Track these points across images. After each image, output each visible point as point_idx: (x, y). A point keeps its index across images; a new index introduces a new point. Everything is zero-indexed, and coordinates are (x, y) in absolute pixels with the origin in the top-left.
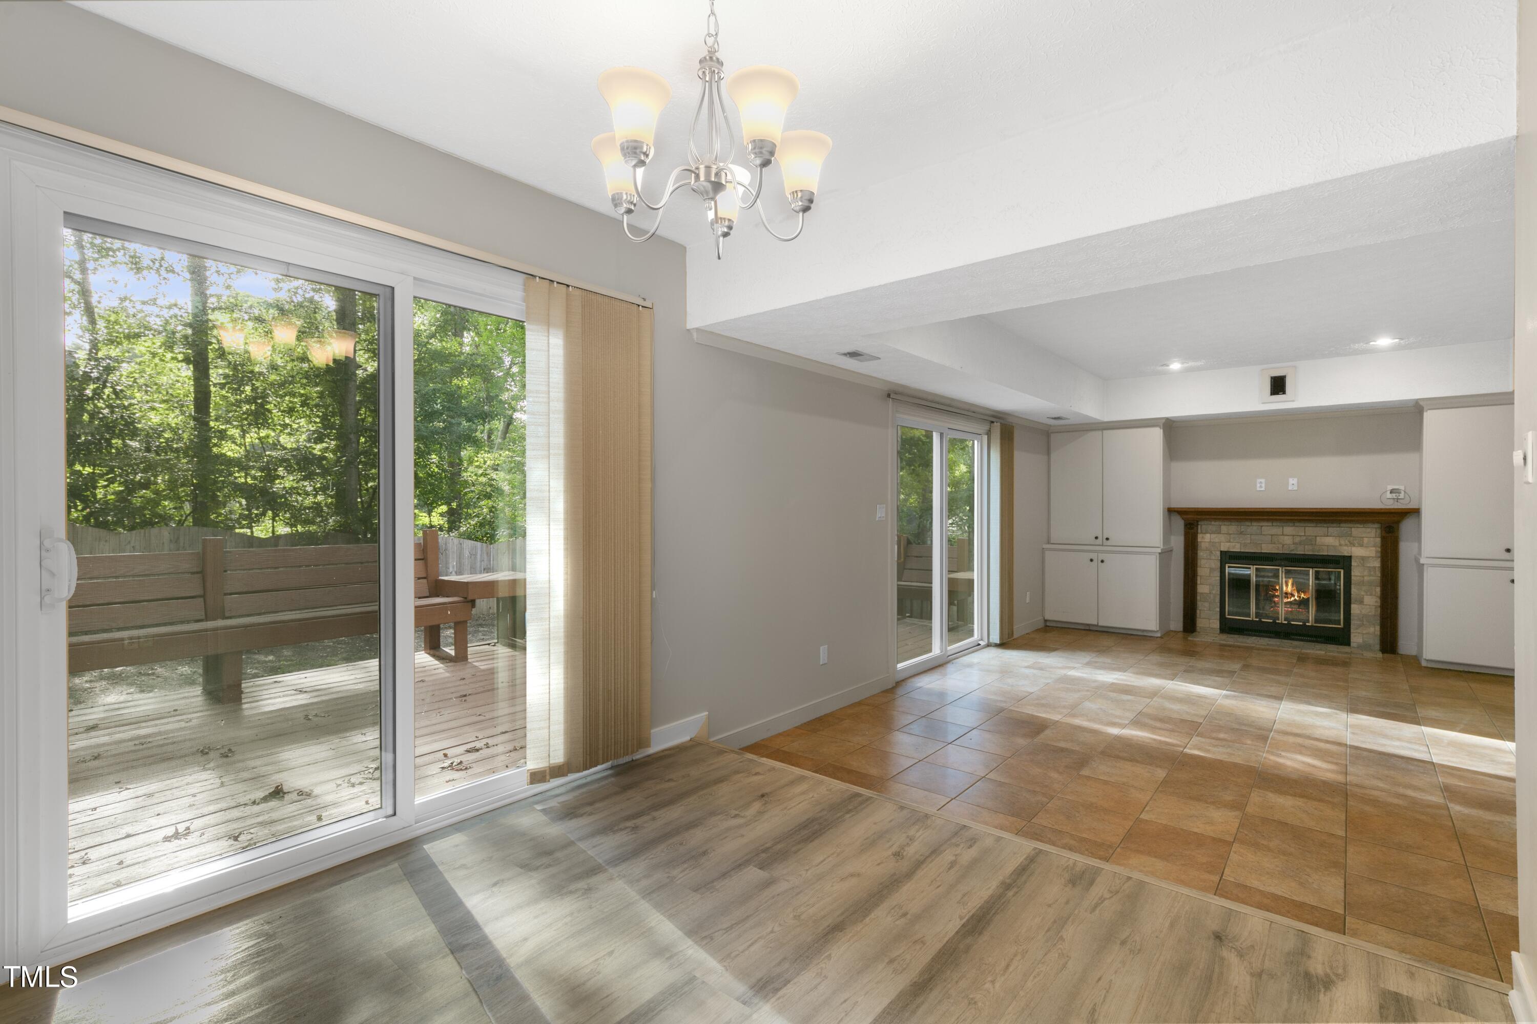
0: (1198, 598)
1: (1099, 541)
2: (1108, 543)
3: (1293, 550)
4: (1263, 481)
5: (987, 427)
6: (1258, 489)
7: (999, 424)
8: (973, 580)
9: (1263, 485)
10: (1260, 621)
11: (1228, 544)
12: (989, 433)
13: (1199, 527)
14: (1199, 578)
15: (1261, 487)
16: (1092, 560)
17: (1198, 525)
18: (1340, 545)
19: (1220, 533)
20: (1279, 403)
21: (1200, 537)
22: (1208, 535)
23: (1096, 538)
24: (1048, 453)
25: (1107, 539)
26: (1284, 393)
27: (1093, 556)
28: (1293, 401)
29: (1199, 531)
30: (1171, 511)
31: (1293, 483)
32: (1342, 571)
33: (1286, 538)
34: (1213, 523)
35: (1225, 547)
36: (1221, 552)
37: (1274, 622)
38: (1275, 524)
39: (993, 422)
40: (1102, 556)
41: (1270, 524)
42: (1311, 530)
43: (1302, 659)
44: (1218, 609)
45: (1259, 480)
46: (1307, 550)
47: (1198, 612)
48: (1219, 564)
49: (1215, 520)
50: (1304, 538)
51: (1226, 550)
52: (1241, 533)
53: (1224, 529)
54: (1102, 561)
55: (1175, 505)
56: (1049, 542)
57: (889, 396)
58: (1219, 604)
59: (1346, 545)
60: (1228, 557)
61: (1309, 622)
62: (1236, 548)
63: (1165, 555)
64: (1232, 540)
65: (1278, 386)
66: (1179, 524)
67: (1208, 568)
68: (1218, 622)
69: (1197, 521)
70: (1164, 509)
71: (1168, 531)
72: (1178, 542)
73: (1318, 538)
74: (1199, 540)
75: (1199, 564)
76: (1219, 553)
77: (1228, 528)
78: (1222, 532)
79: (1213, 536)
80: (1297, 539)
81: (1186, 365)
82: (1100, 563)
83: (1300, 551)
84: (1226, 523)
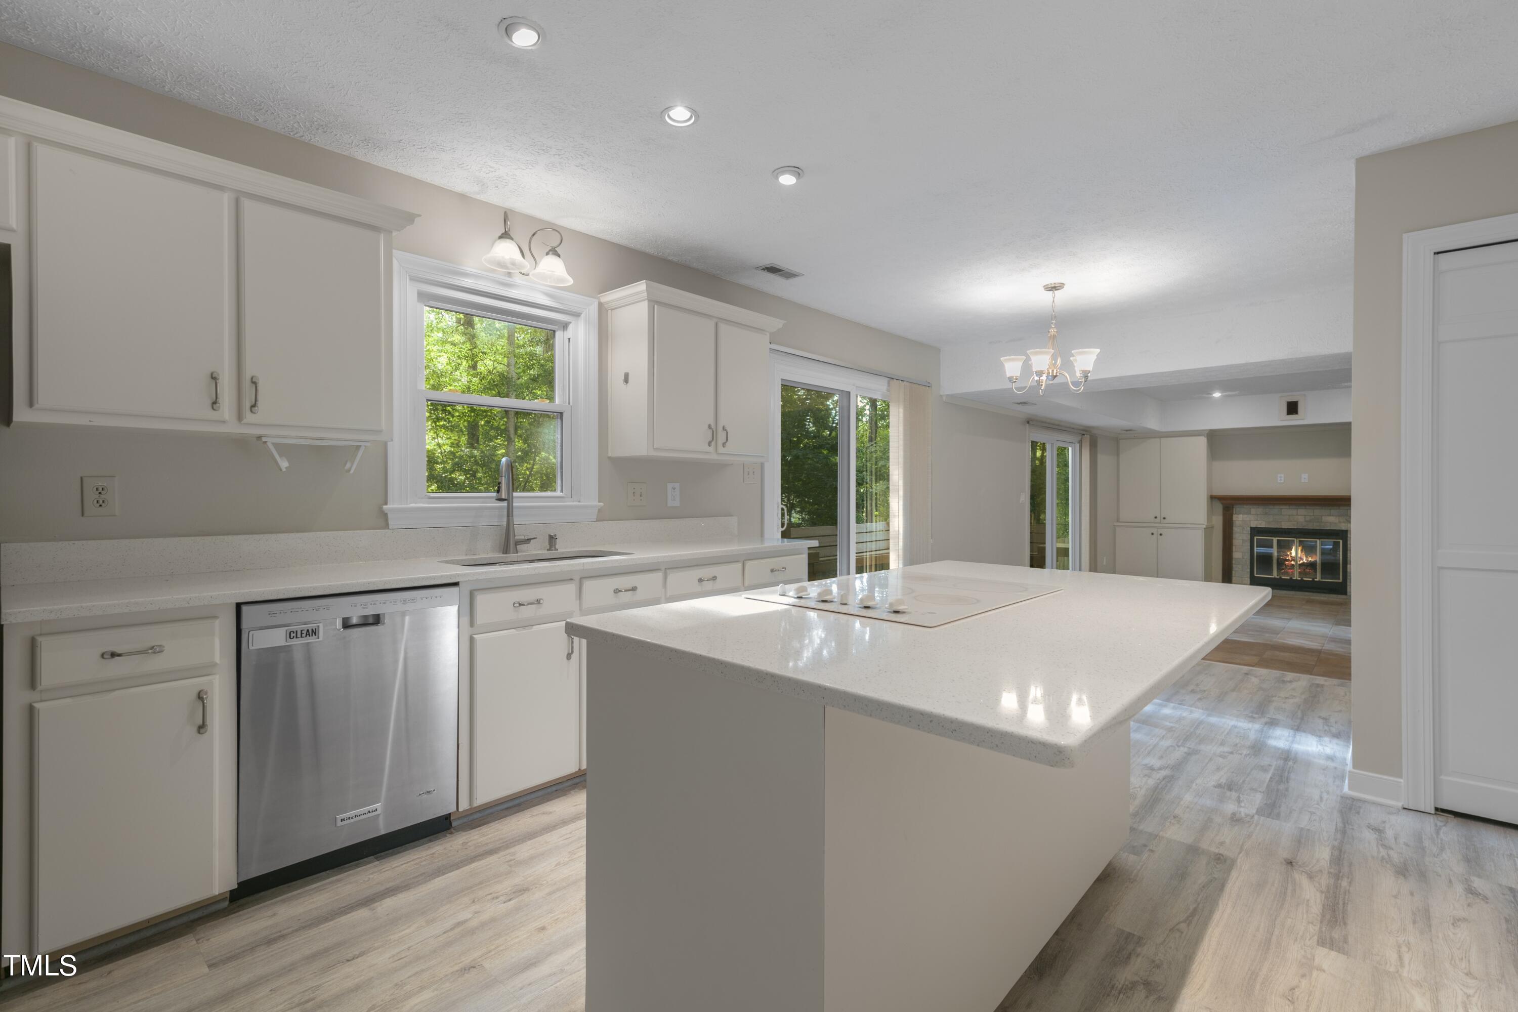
0: (1234, 562)
1: (1158, 520)
2: (1165, 521)
3: (1305, 526)
4: (1282, 475)
5: (1079, 438)
6: (1279, 482)
7: (1088, 436)
8: (1068, 549)
9: (1283, 479)
10: (1281, 578)
11: (1256, 522)
12: (1080, 442)
13: (1234, 509)
14: (1234, 547)
15: (1281, 480)
16: (1152, 534)
17: (1233, 508)
18: (1340, 522)
19: (1250, 514)
20: (1293, 420)
21: (1235, 517)
22: (1241, 516)
23: (1156, 517)
24: (1118, 455)
25: (1164, 518)
26: (1297, 413)
27: (1154, 531)
28: (1303, 419)
29: (1234, 513)
30: (1213, 498)
31: (1305, 477)
32: (1341, 541)
33: (1300, 517)
34: (1245, 506)
35: (1254, 525)
36: (1251, 528)
37: (1291, 578)
38: (1291, 507)
39: (1084, 435)
40: (1160, 531)
41: (1287, 507)
42: (1317, 512)
43: (1309, 602)
44: (1249, 570)
45: (1279, 475)
46: (1315, 526)
47: (1233, 572)
48: (1249, 537)
49: (1247, 504)
50: (1313, 517)
51: (1255, 526)
52: (1266, 513)
53: (1253, 511)
54: (1161, 535)
55: (1214, 494)
56: (1118, 521)
57: (1028, 422)
58: (1249, 566)
59: (1344, 522)
60: (1255, 531)
61: (1316, 578)
62: (1262, 524)
63: (1209, 530)
64: (1259, 519)
65: (1292, 408)
66: (1219, 507)
67: (1241, 539)
68: (1249, 579)
69: (1233, 505)
70: (1207, 495)
71: (1210, 512)
72: (1218, 521)
73: (1323, 517)
74: (1234, 519)
75: (1234, 537)
76: (1249, 529)
77: (1255, 510)
78: (1252, 513)
79: (1245, 516)
80: (1308, 518)
81: (1224, 394)
82: (1159, 536)
83: (1310, 526)
84: (1255, 507)
